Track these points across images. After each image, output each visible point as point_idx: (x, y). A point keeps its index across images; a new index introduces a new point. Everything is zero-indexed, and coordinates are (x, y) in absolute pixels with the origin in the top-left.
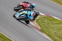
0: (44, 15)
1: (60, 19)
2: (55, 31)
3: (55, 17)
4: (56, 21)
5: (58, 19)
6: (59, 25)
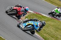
1: (48, 17)
4: (45, 18)
5: (46, 16)
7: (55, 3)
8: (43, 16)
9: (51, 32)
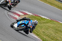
0: (32, 14)
2: (43, 30)
3: (43, 16)
4: (44, 20)
5: (46, 18)
6: (47, 24)
7: (54, 5)
8: (42, 18)
9: (51, 34)
